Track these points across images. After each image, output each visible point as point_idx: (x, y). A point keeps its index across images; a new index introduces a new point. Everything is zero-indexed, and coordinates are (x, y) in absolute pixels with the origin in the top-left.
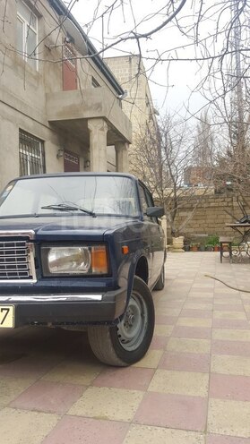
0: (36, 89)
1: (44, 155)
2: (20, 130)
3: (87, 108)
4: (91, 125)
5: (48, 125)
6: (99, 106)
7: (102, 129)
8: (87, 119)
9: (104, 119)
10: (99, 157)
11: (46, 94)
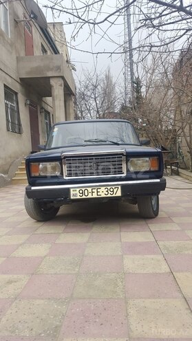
0: (11, 53)
1: (17, 104)
2: (5, 85)
3: (50, 69)
4: (53, 82)
5: (19, 80)
6: (59, 68)
7: (61, 85)
8: (49, 77)
9: (63, 78)
10: (60, 106)
11: (17, 57)
